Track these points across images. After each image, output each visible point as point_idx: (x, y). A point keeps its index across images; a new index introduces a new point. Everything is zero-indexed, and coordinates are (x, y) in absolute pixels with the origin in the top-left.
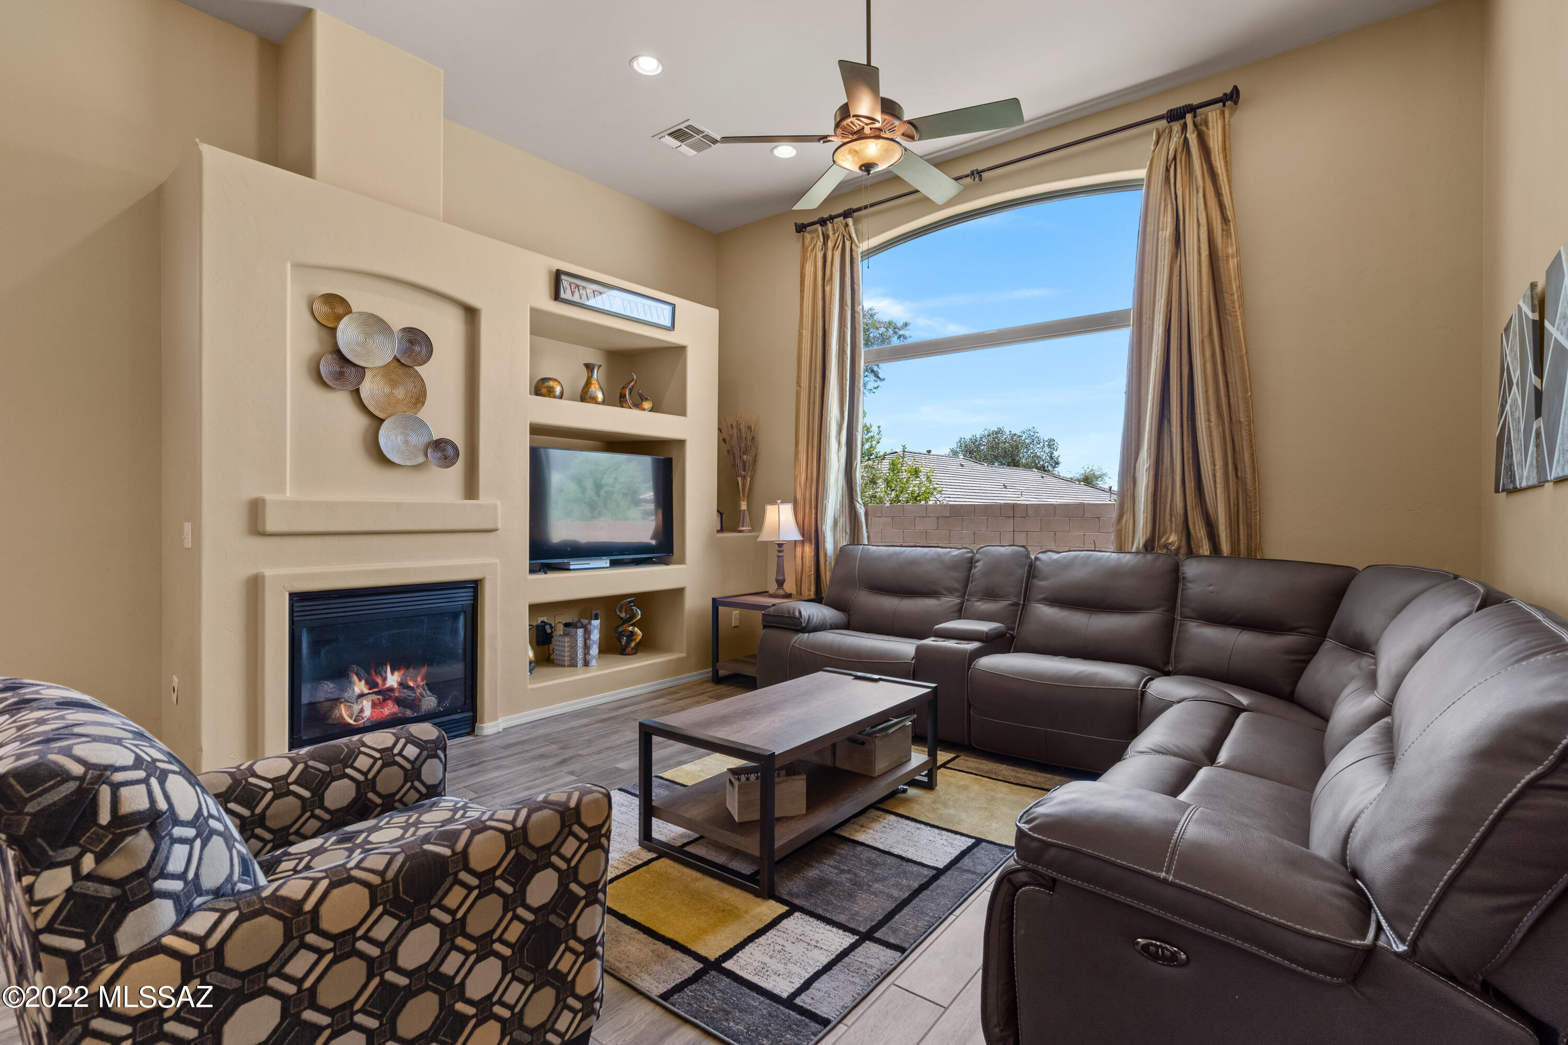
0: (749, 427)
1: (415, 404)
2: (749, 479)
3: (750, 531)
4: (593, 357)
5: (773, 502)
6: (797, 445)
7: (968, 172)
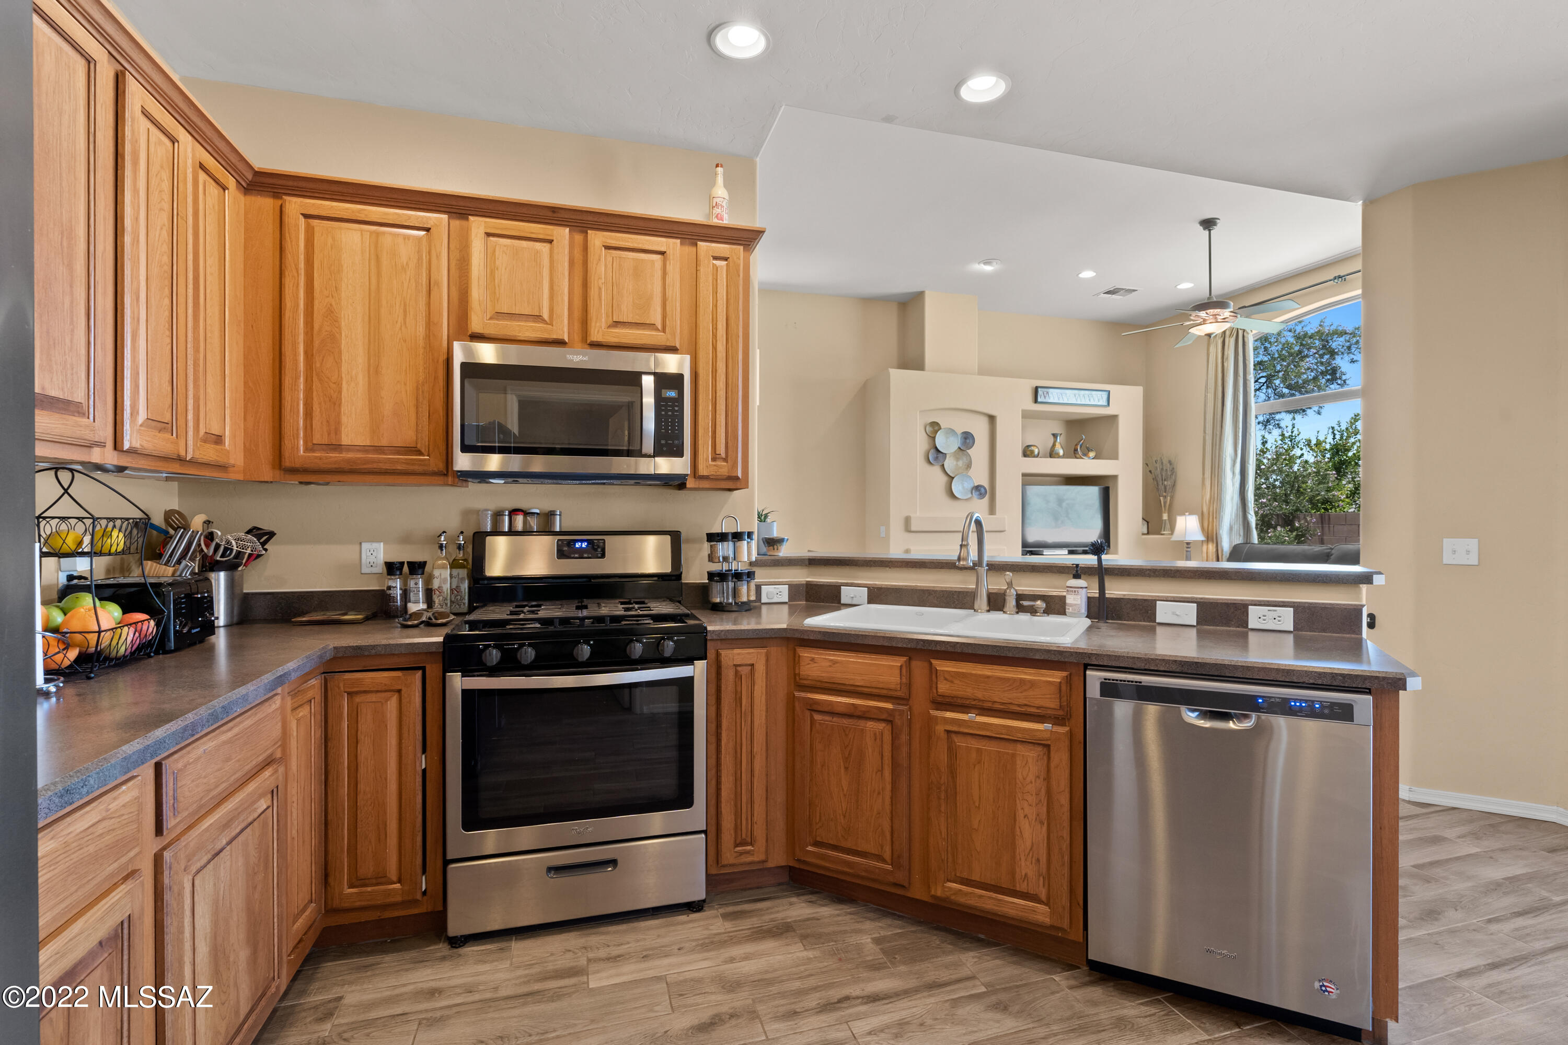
0: (1170, 462)
1: (967, 469)
2: (1169, 498)
3: (1169, 534)
4: (1058, 428)
5: (1183, 514)
6: (1204, 474)
7: (1332, 278)
